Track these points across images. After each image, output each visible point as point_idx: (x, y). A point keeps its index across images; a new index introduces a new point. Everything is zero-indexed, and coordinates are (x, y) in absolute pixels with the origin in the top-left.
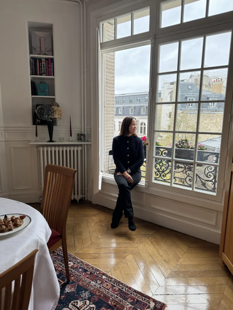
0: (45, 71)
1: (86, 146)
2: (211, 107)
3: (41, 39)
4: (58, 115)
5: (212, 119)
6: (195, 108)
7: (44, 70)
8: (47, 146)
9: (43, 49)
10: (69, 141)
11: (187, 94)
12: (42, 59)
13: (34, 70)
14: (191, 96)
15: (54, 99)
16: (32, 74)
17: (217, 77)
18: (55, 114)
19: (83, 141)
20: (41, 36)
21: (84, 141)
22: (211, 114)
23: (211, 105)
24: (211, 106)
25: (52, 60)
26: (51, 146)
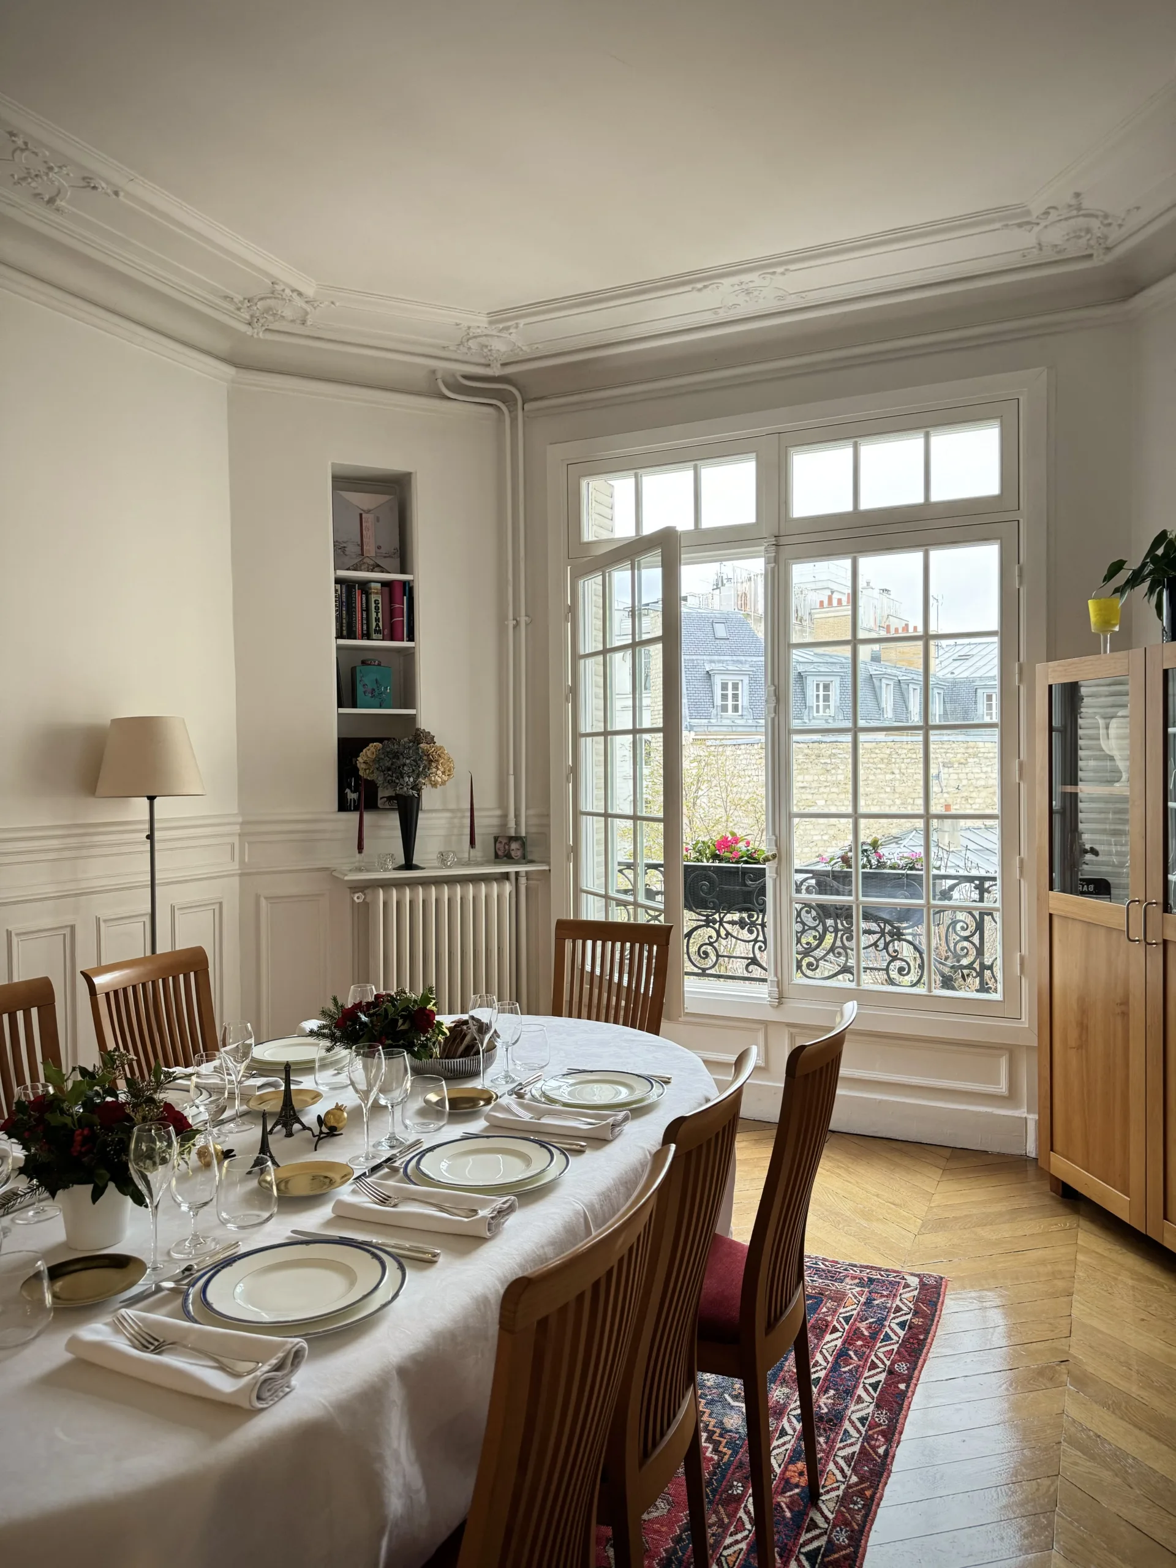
0: (380, 624)
1: (523, 880)
2: (815, 714)
3: (364, 516)
4: (444, 773)
5: (829, 767)
6: (750, 722)
7: (377, 620)
8: (399, 884)
9: (370, 549)
10: (468, 864)
11: (712, 661)
12: (373, 585)
13: (344, 621)
14: (730, 668)
15: (412, 719)
16: (339, 636)
17: (825, 585)
18: (434, 770)
19: (517, 863)
20: (365, 508)
21: (525, 859)
22: (823, 745)
23: (818, 706)
24: (818, 711)
25: (408, 589)
26: (412, 883)
